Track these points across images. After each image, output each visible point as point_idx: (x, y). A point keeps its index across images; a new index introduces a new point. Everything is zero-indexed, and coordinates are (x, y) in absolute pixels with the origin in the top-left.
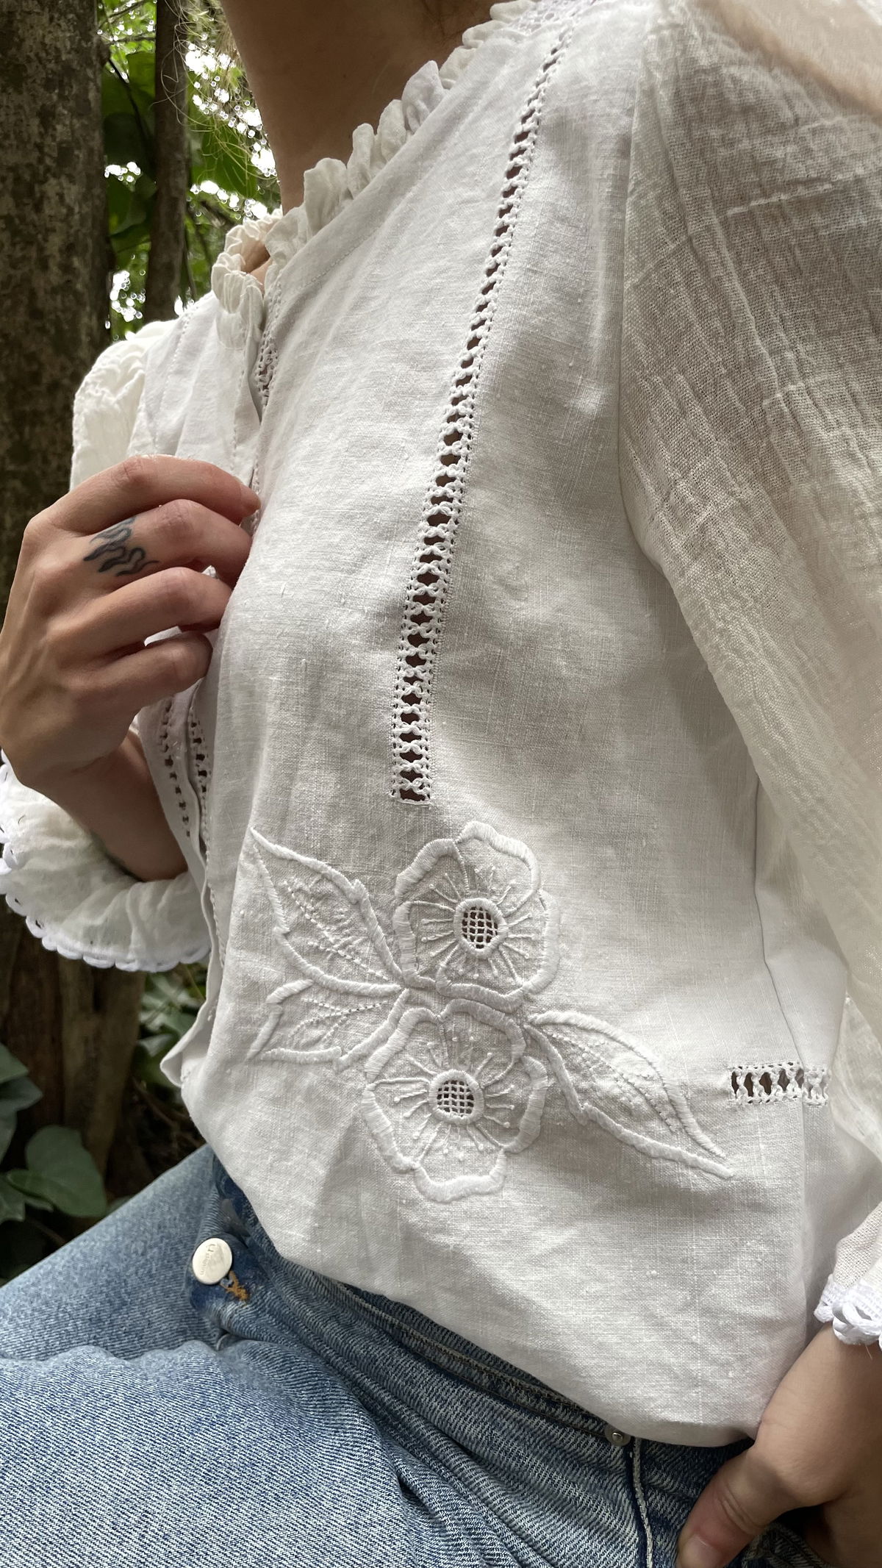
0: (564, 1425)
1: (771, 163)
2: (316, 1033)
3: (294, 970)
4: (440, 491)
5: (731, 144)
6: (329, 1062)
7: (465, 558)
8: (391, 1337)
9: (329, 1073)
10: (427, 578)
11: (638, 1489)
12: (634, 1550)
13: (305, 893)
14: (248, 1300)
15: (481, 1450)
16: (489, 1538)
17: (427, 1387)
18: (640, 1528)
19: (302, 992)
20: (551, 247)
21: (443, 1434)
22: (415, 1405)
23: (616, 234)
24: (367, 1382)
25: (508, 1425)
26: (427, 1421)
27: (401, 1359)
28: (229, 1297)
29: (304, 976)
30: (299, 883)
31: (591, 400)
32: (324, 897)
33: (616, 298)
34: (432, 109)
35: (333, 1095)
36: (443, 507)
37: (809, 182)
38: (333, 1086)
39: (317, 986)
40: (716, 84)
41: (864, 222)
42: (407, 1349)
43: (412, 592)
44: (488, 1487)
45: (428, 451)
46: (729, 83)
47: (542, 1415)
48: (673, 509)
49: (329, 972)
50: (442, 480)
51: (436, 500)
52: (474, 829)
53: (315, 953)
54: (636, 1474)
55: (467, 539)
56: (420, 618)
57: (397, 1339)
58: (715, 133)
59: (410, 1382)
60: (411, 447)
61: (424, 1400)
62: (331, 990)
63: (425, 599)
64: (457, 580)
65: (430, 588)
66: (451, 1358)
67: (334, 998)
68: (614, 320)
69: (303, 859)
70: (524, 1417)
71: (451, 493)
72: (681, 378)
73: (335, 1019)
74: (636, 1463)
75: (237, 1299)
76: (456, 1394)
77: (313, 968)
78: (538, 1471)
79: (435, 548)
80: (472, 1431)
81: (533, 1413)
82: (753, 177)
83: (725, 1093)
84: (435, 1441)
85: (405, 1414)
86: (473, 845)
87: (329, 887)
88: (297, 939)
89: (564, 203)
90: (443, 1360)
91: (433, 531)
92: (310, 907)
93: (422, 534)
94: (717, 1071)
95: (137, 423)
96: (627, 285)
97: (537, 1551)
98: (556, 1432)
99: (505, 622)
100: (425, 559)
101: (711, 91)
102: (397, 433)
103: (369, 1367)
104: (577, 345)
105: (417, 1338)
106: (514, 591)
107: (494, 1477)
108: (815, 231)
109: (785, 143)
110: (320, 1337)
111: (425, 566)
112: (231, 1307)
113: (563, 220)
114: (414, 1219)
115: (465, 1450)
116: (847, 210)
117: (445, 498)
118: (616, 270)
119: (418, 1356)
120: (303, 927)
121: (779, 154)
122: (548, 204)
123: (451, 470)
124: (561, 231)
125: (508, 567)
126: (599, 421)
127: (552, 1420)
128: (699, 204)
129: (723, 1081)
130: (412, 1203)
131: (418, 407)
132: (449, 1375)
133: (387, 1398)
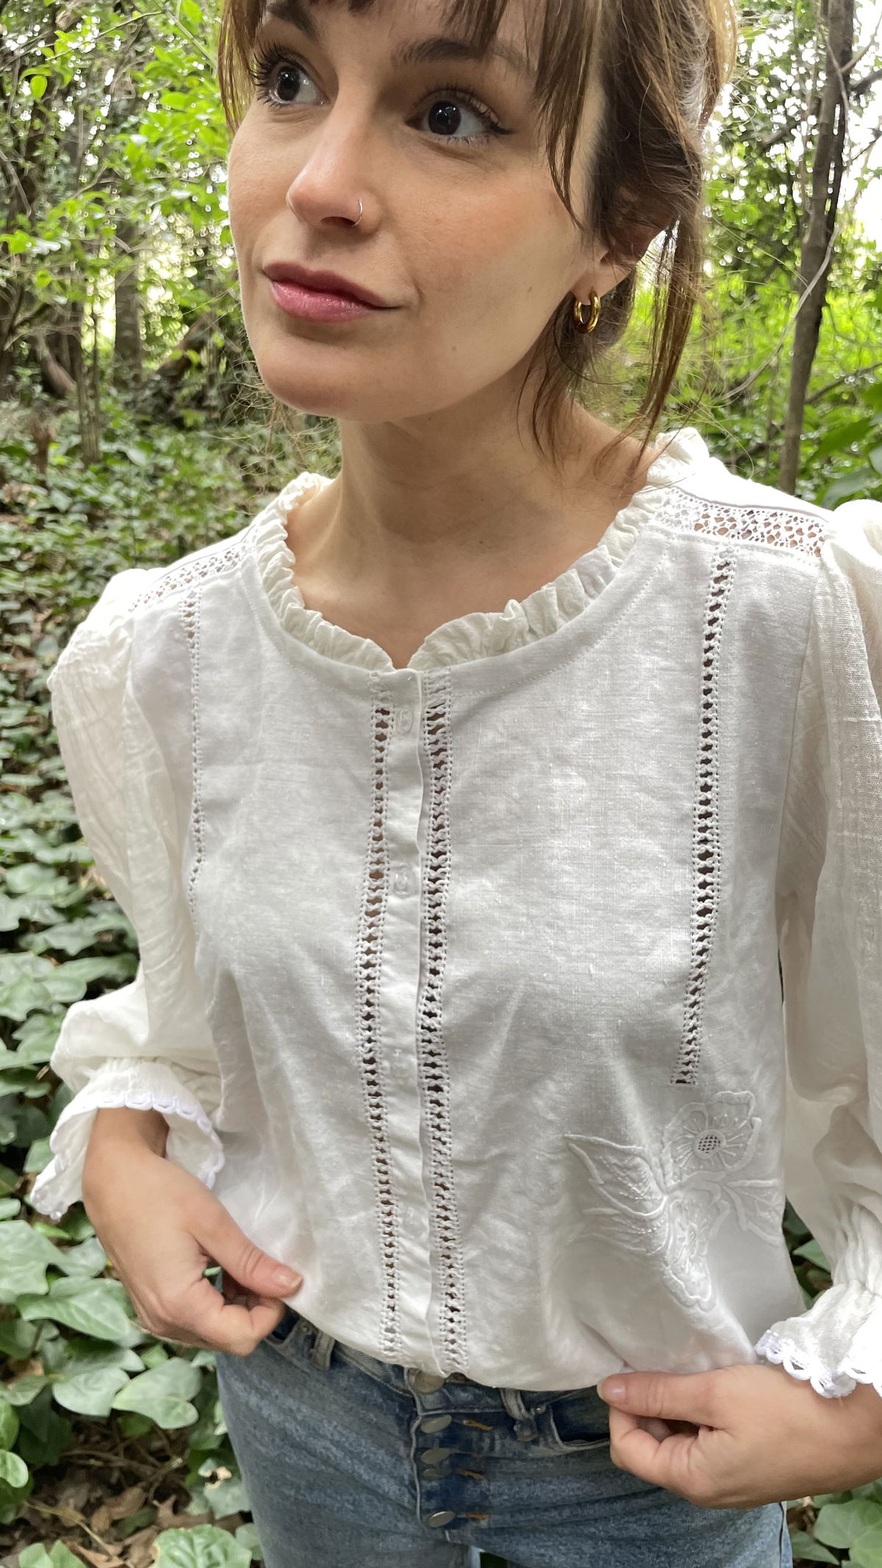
4: (702, 893)
10: (703, 951)
13: (620, 1166)
36: (707, 904)
43: (694, 964)
45: (682, 862)
50: (703, 885)
51: (701, 899)
56: (698, 977)
63: (701, 965)
65: (704, 957)
71: (711, 894)
79: (705, 931)
87: (637, 1160)
91: (703, 920)
92: (622, 1174)
93: (696, 924)
100: (701, 939)
111: (701, 944)
117: (707, 897)
123: (708, 878)
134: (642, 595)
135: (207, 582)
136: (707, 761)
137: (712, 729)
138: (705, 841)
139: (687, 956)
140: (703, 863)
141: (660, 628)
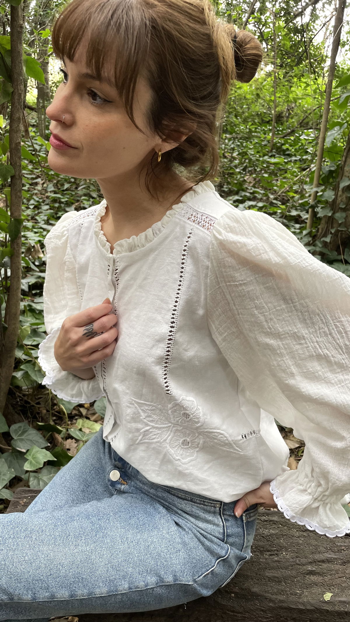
0: (207, 506)
1: (234, 277)
2: (154, 437)
3: (147, 425)
5: (227, 272)
6: (158, 442)
7: (176, 347)
8: (167, 491)
9: (159, 444)
10: (168, 351)
11: (222, 516)
12: (222, 527)
13: (149, 410)
14: (127, 485)
15: (190, 513)
16: (194, 530)
17: (177, 501)
18: (223, 523)
19: (149, 429)
20: (192, 282)
21: (181, 510)
22: (174, 505)
23: (206, 284)
24: (162, 501)
25: (195, 507)
26: (177, 508)
27: (170, 496)
28: (122, 484)
29: (150, 426)
30: (147, 408)
31: (201, 312)
32: (153, 410)
33: (206, 295)
34: (160, 233)
35: (160, 448)
36: (171, 337)
37: (242, 280)
38: (160, 447)
39: (153, 427)
40: (223, 261)
41: (253, 288)
42: (171, 494)
43: (165, 354)
44: (192, 520)
45: (167, 323)
46: (226, 262)
47: (202, 504)
48: (219, 332)
49: (156, 424)
50: (171, 331)
51: (169, 336)
52: (183, 398)
53: (152, 421)
54: (222, 512)
55: (176, 343)
56: (167, 359)
57: (169, 492)
58: (223, 270)
59: (173, 501)
60: (162, 321)
61: (177, 504)
62: (157, 428)
63: (168, 355)
64: (174, 351)
65: (169, 353)
66: (182, 495)
67: (158, 429)
68: (206, 299)
69: (147, 403)
70: (198, 505)
71: (173, 334)
72: (220, 310)
73: (158, 434)
74: (222, 511)
75: (124, 484)
76: (184, 502)
77: (152, 424)
78: (202, 514)
79: (170, 345)
80: (188, 509)
81: (200, 504)
82: (231, 279)
83: (241, 440)
84: (180, 512)
85: (172, 507)
86: (183, 402)
87: (154, 408)
88: (148, 419)
89: (194, 272)
90: (180, 496)
91: (169, 342)
92: (150, 412)
93: (167, 343)
94: (239, 435)
95: (67, 250)
96: (208, 293)
97: (203, 530)
98: (205, 507)
99: (185, 357)
100: (168, 347)
101: (222, 263)
102: (159, 317)
103: (163, 498)
104: (198, 301)
105: (174, 492)
106: (186, 350)
107: (193, 517)
108: (244, 290)
109: (237, 273)
110: (149, 492)
111: (168, 349)
112: (123, 486)
113: (195, 276)
114: (180, 469)
115: (186, 513)
116: (250, 286)
117: (171, 335)
118: (206, 290)
119: (174, 495)
120: (149, 416)
121: (236, 275)
122: (191, 273)
123: (172, 329)
124: (194, 278)
125: (185, 346)
126: (203, 316)
127: (204, 505)
128: (222, 281)
129: (240, 437)
130: (180, 466)
131: (163, 312)
132: (181, 498)
133: (167, 504)
134: (170, 239)
135: (88, 218)
136: (178, 294)
137: (182, 284)
138: (173, 318)
139: (163, 351)
140: (172, 325)
141: (173, 250)
